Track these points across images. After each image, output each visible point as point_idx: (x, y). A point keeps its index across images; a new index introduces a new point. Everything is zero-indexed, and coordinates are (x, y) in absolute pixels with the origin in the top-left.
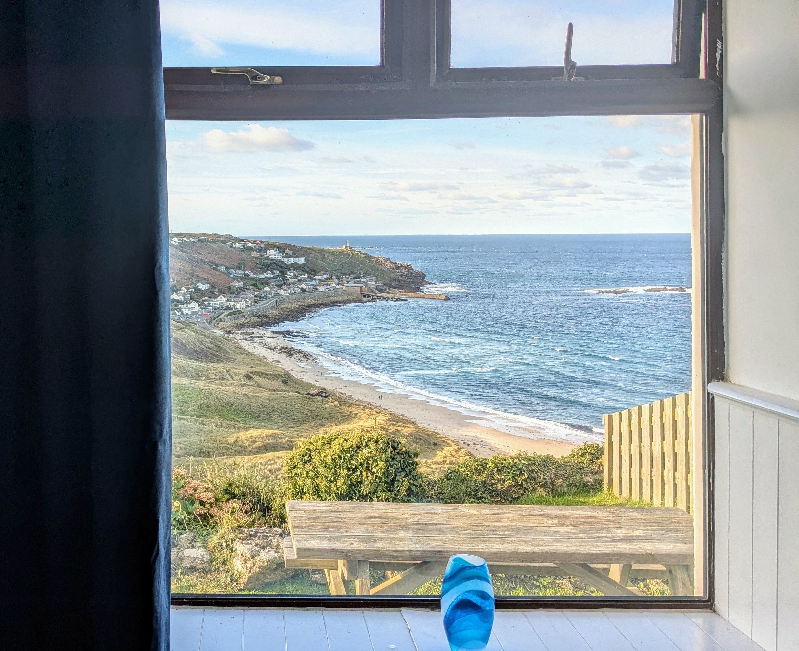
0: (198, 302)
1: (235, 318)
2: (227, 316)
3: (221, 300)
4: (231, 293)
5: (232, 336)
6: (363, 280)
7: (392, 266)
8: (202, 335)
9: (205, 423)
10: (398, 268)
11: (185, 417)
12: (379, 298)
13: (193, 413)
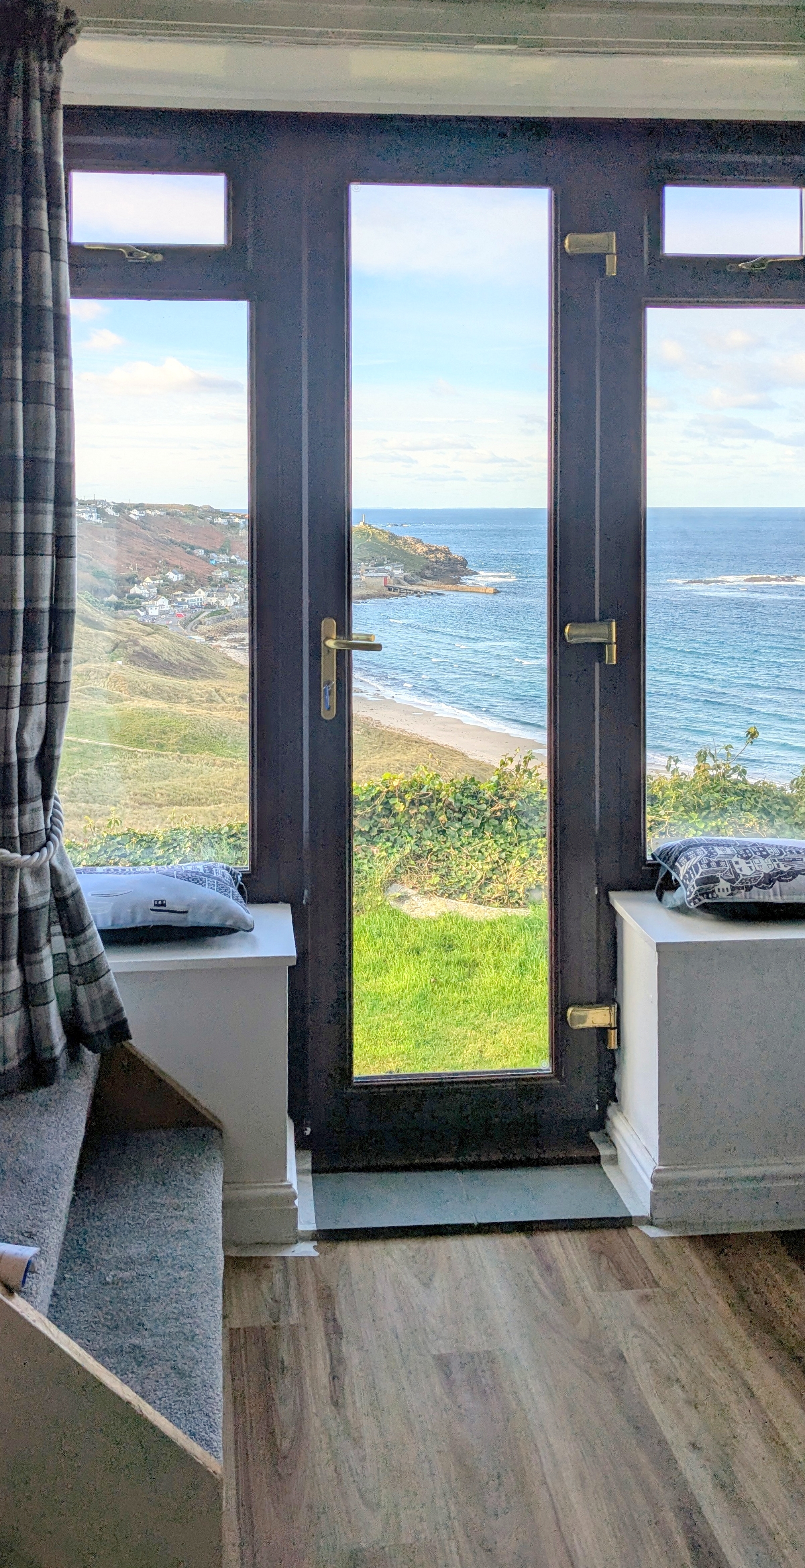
0: (168, 598)
1: (219, 620)
2: (208, 616)
3: (200, 595)
4: (213, 586)
5: (215, 643)
6: (387, 568)
7: (425, 549)
8: (179, 642)
9: (191, 759)
10: (432, 552)
11: (164, 753)
12: (408, 592)
13: (176, 747)
